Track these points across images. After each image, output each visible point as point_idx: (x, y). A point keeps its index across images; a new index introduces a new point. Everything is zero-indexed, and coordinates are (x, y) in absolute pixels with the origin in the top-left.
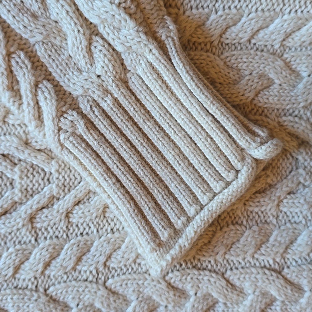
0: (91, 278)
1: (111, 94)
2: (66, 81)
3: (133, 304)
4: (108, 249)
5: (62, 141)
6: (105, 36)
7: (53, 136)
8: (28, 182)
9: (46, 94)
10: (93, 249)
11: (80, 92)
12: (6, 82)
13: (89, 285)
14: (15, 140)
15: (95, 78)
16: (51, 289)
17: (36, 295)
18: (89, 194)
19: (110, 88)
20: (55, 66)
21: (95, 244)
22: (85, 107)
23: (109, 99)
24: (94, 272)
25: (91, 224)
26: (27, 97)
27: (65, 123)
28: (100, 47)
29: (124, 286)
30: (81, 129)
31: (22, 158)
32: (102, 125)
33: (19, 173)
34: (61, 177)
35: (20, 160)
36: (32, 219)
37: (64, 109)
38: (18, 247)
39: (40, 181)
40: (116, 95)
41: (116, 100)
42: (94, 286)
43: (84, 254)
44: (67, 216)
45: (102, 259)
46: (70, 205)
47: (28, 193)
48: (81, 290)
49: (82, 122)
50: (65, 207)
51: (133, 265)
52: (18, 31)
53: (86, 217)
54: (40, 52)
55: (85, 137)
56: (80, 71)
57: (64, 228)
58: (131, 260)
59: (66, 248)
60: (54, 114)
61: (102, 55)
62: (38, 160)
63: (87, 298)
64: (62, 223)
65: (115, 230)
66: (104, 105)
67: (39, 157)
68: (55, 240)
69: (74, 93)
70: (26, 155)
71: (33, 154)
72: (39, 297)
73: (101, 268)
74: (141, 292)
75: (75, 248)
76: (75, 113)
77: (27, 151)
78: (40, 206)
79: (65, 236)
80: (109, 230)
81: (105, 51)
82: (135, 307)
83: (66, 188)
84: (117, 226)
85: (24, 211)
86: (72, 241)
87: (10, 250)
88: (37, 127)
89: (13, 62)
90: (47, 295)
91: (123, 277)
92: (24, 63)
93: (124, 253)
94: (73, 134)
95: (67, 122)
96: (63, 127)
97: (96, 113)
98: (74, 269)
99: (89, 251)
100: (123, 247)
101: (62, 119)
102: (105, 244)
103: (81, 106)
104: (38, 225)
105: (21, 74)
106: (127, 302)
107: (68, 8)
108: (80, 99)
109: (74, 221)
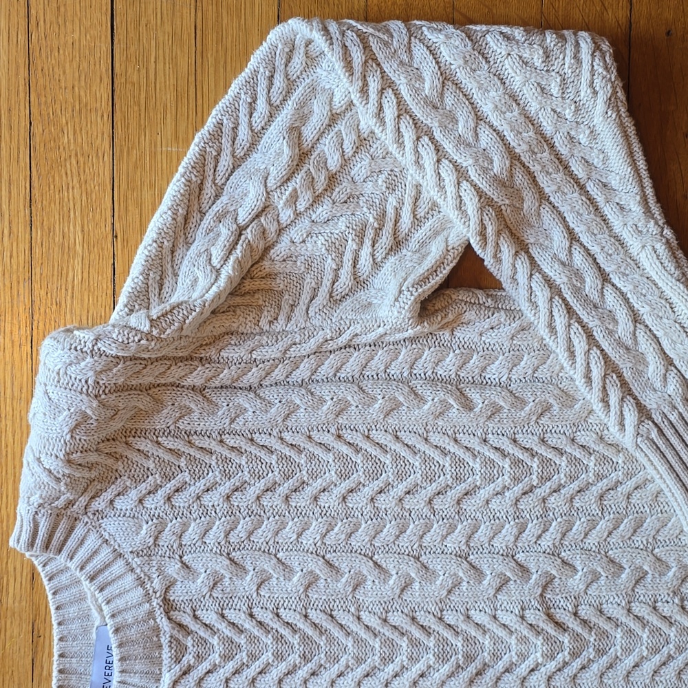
0: (642, 547)
1: (677, 409)
2: (644, 397)
3: (673, 570)
4: (658, 526)
5: (638, 443)
6: (679, 368)
7: (632, 438)
8: (600, 468)
9: (630, 407)
10: (645, 525)
11: (655, 406)
12: (601, 396)
13: (640, 552)
14: (594, 436)
15: (667, 397)
16: (610, 552)
17: (599, 556)
18: (646, 481)
19: (677, 405)
20: (636, 385)
21: (647, 521)
22: (658, 418)
23: (675, 414)
24: (645, 542)
25: (645, 505)
26: (615, 407)
27: (643, 430)
28: (673, 375)
29: (667, 555)
30: (654, 434)
31: (597, 449)
32: (669, 433)
33: (594, 461)
34: (625, 467)
35: (594, 451)
36: (601, 497)
37: (642, 419)
38: (588, 518)
39: (609, 469)
40: (681, 410)
41: (680, 414)
42: (645, 553)
43: (638, 528)
44: (628, 498)
45: (653, 532)
46: (632, 489)
47: (600, 477)
48: (634, 555)
49: (656, 430)
50: (628, 491)
51: (675, 540)
52: (613, 359)
53: (643, 499)
54: (627, 375)
55: (656, 441)
56: (655, 390)
57: (625, 507)
58: (675, 535)
59: (625, 521)
60: (636, 423)
61: (675, 381)
62: (610, 453)
63: (638, 562)
64: (624, 502)
65: (663, 511)
66: (672, 418)
67: (610, 450)
68: (617, 515)
69: (649, 407)
70: (601, 448)
71: (606, 448)
72: (602, 558)
73: (650, 540)
74: (680, 561)
75: (633, 522)
76: (650, 423)
77: (601, 445)
78: (608, 488)
79: (624, 512)
80: (659, 511)
81: (677, 378)
82: (675, 572)
83: (629, 475)
84: (666, 508)
85: (595, 490)
86: (630, 517)
87: (582, 520)
88: (619, 430)
89: (607, 381)
90: (607, 557)
91: (667, 548)
92: (615, 382)
93: (670, 529)
94: (648, 438)
95: (645, 429)
96: (641, 432)
97: (666, 423)
98: (630, 538)
99: (642, 525)
100: (670, 525)
101: (640, 426)
102: (656, 521)
103: (653, 416)
104: (605, 503)
105: (613, 391)
106: (669, 568)
107: (655, 346)
108: (653, 411)
109: (633, 501)
